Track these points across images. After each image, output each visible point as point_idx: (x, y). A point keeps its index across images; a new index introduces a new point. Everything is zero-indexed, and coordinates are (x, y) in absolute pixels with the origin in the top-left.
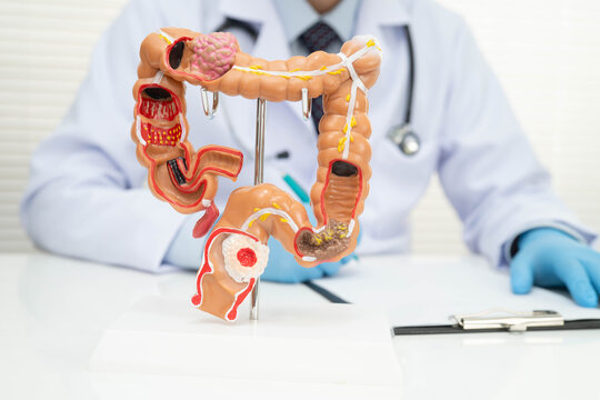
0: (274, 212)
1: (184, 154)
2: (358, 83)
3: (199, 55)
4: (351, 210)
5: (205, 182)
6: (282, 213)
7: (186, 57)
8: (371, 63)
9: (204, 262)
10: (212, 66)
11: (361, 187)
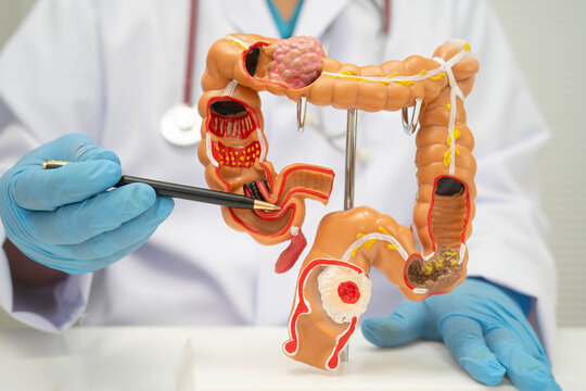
0: (381, 237)
1: (266, 175)
2: (456, 90)
3: (279, 62)
4: (460, 234)
5: (293, 207)
6: (390, 238)
7: (264, 64)
8: (470, 69)
9: (298, 301)
10: (297, 73)
11: (469, 207)
